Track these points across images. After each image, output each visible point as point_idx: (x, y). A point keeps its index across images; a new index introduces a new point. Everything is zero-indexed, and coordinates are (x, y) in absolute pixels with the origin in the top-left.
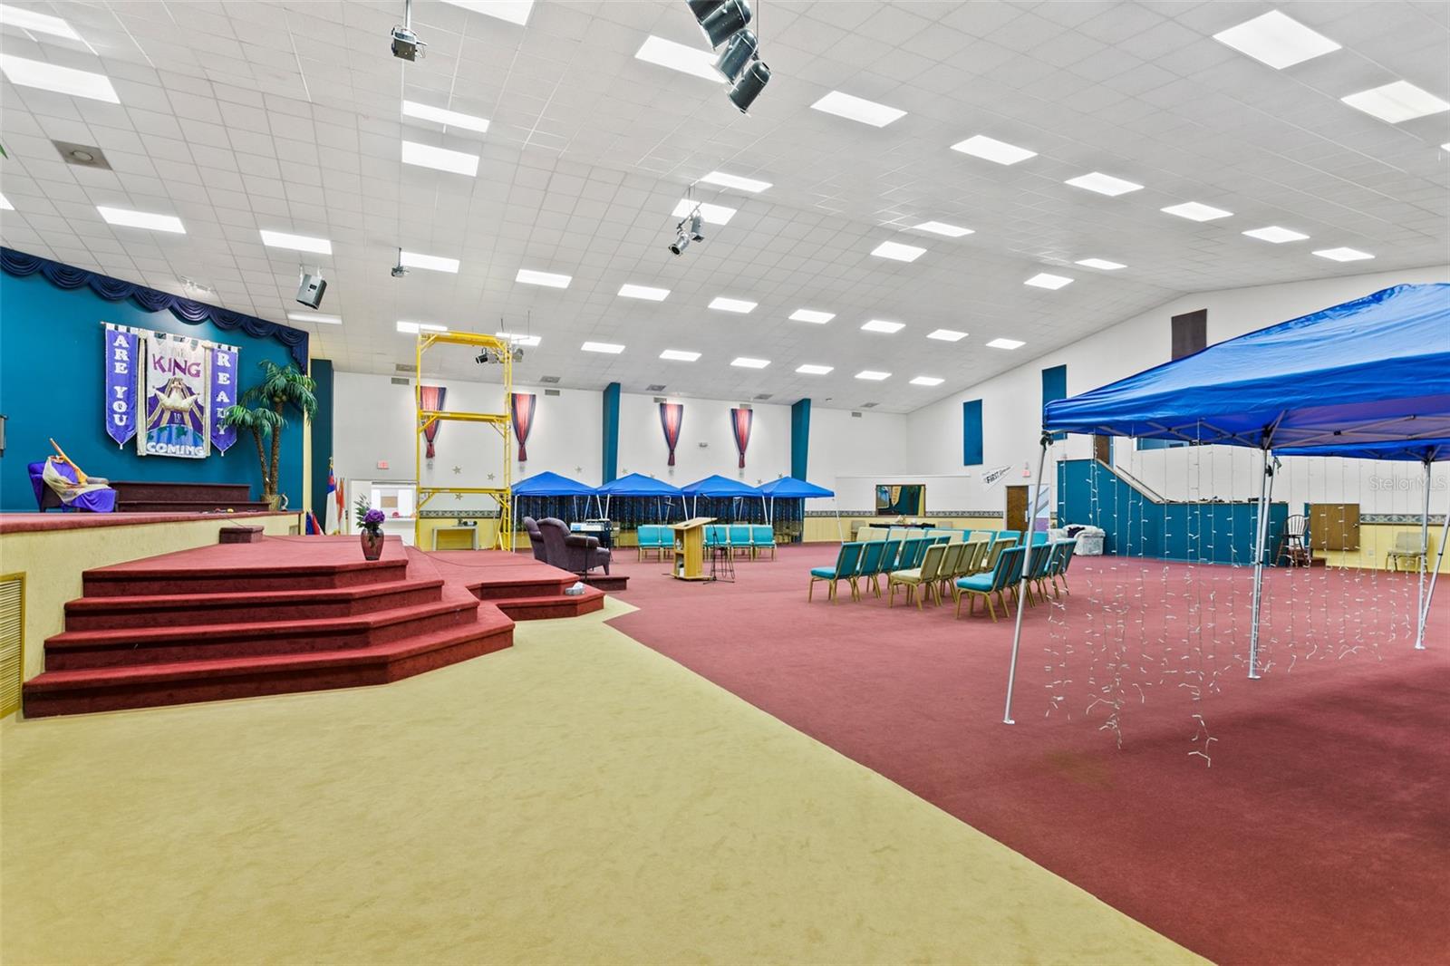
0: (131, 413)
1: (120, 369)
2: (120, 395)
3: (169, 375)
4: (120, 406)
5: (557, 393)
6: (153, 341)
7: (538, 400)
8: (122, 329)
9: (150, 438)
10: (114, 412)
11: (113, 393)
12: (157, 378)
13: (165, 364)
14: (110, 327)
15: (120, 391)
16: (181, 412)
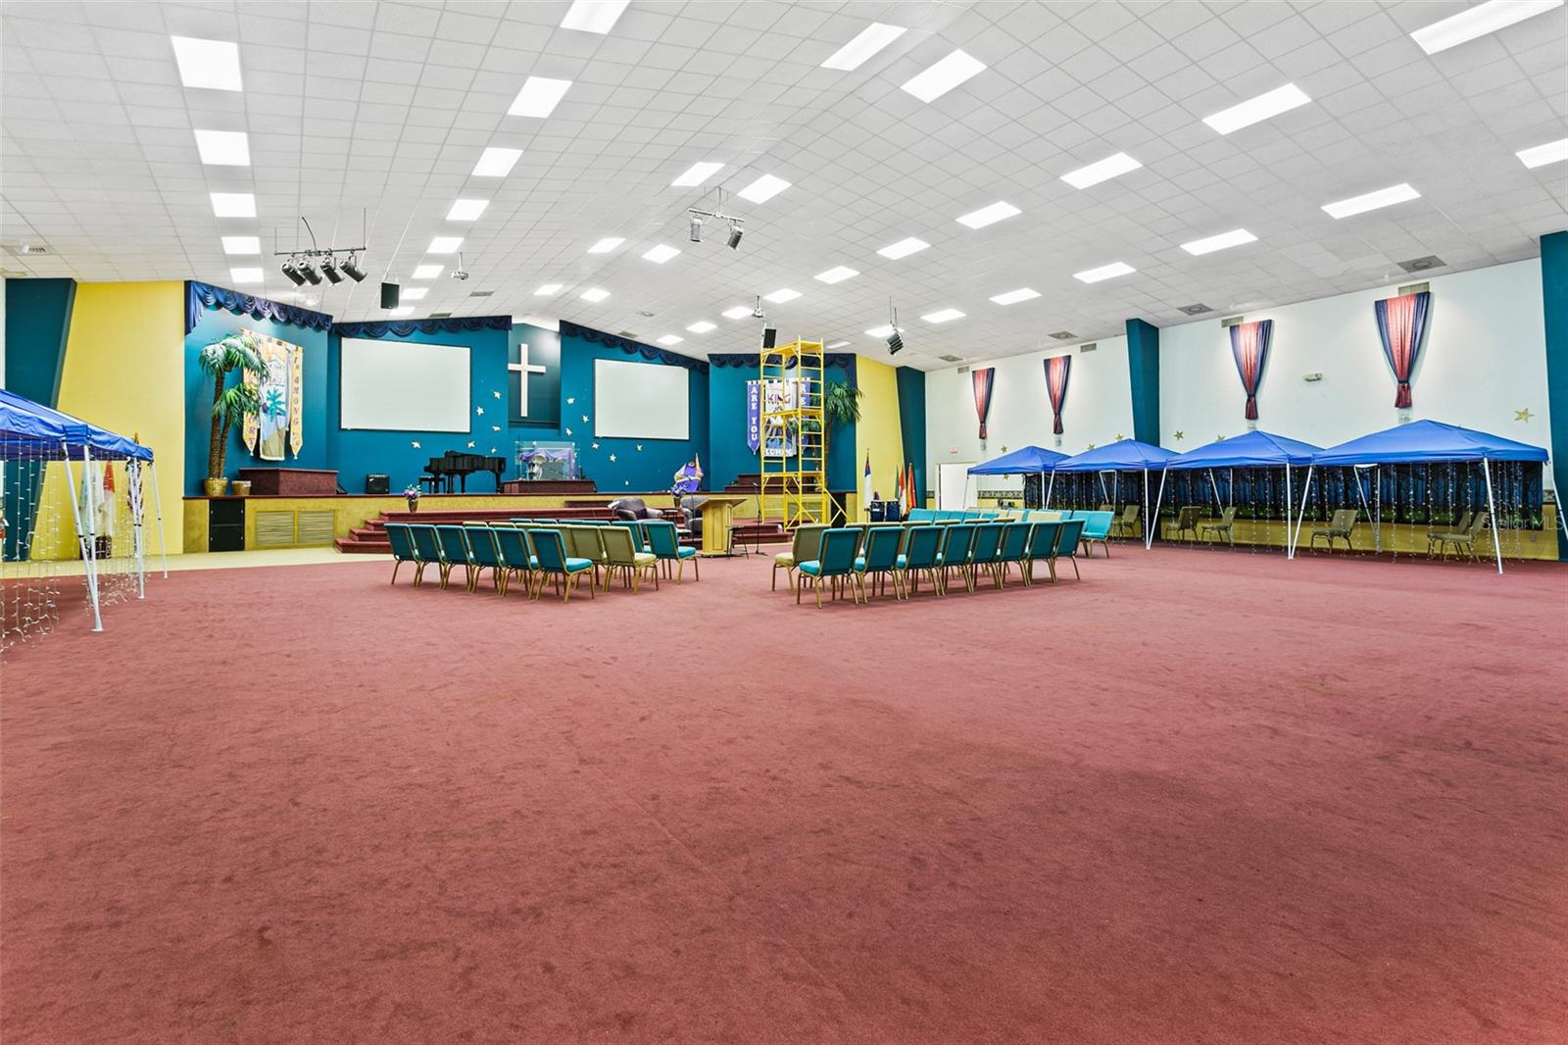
0: (758, 433)
1: (754, 407)
2: (754, 423)
3: (776, 405)
4: (754, 429)
5: (1094, 347)
6: (768, 385)
7: (1073, 360)
8: (754, 382)
9: (767, 446)
10: (751, 433)
11: (751, 421)
12: (771, 409)
13: (773, 398)
14: (749, 383)
15: (754, 419)
16: (781, 428)
